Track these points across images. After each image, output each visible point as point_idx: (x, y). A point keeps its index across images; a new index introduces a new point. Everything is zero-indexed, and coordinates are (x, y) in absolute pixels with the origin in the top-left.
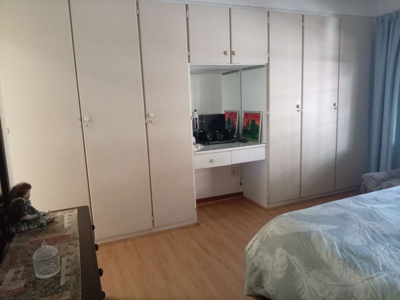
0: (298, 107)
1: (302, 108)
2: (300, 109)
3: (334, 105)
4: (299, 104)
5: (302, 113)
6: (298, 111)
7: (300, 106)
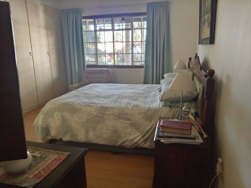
0: (30, 53)
1: (32, 54)
2: (31, 55)
3: (48, 53)
4: (31, 51)
5: (33, 57)
6: (31, 56)
7: (31, 53)
